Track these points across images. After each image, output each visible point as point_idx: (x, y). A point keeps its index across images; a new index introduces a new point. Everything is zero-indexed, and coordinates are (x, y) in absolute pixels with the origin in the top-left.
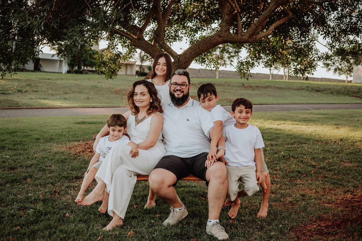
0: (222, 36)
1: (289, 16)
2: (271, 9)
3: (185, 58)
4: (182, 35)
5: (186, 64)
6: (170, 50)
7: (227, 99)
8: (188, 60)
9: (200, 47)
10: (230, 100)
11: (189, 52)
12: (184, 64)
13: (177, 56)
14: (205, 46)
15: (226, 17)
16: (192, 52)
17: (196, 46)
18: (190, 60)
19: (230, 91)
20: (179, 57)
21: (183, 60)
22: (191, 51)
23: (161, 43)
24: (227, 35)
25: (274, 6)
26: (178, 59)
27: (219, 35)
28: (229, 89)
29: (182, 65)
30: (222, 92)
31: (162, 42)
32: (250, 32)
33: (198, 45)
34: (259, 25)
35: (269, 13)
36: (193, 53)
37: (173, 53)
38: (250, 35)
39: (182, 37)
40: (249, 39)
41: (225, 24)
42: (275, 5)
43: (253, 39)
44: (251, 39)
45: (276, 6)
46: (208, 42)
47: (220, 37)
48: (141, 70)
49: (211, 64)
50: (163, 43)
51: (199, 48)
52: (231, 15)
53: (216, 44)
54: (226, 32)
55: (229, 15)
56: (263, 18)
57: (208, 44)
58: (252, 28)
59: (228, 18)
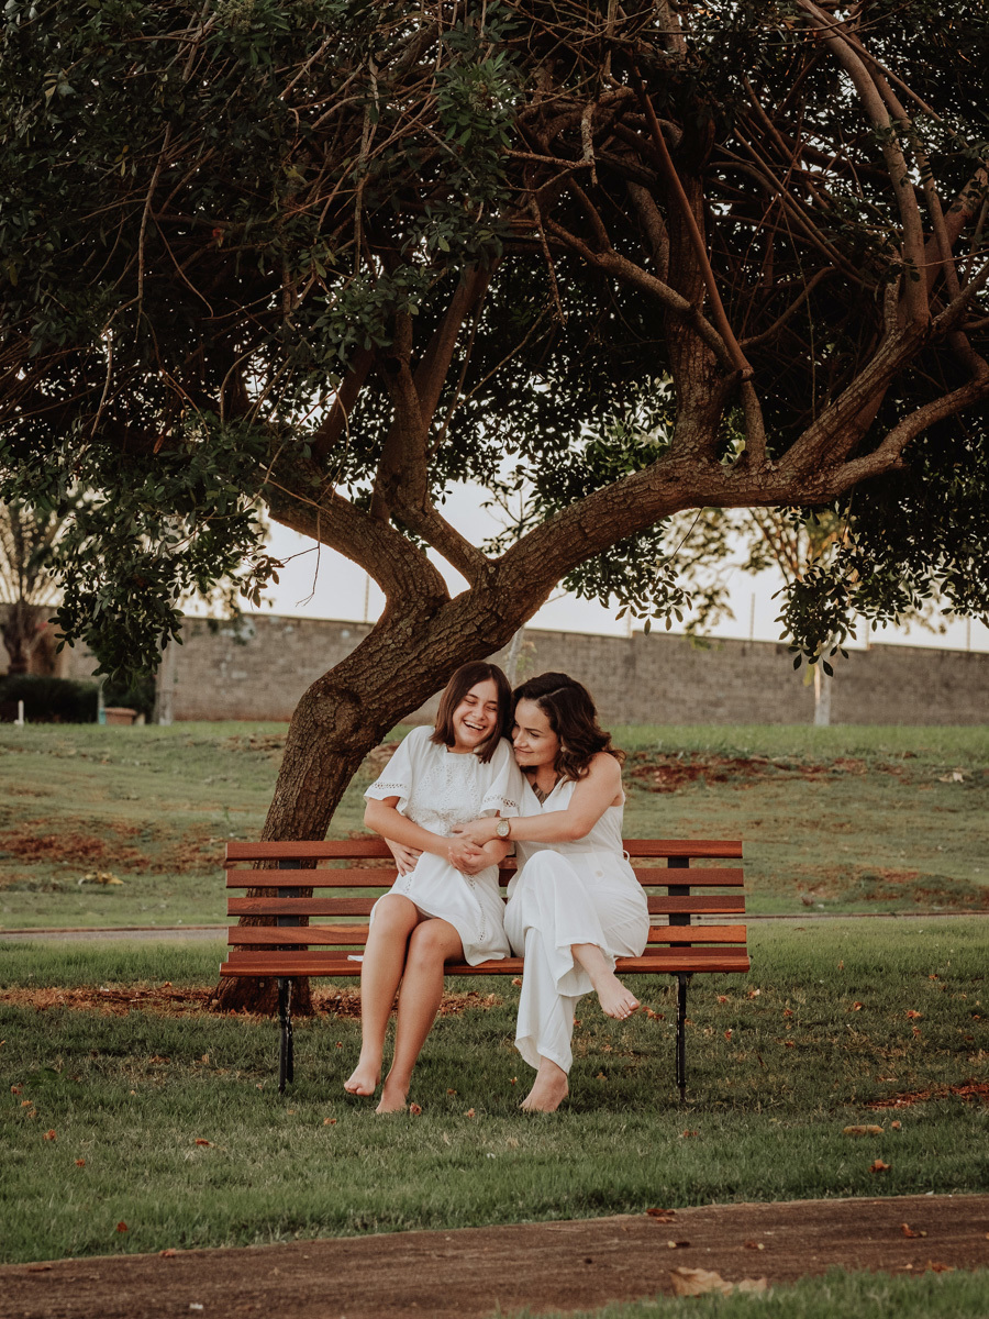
0: (678, 479)
1: (977, 384)
2: (884, 361)
3: (522, 575)
4: (494, 443)
5: (526, 602)
6: (454, 540)
7: (847, 869)
8: (535, 585)
9: (583, 524)
10: (871, 879)
11: (537, 549)
12: (518, 601)
13: (484, 568)
14: (608, 520)
15: (699, 391)
16: (549, 550)
17: (567, 522)
18: (544, 582)
19: (879, 816)
20: (491, 570)
21: (513, 583)
22: (548, 544)
23: (413, 509)
24: (702, 472)
25: (896, 351)
26: (491, 580)
27: (667, 473)
28: (874, 805)
29: (506, 606)
30: (815, 824)
31: (419, 504)
32: (801, 457)
33: (577, 518)
34: (838, 429)
35: (876, 379)
36: (556, 552)
37: (466, 551)
38: (800, 470)
39: (494, 454)
40: (795, 489)
41: (691, 423)
42: (899, 343)
43: (815, 487)
44: (806, 488)
45: (903, 348)
46: (619, 504)
47: (670, 480)
48: (17, 660)
49: (646, 599)
50: (423, 510)
51: (581, 529)
52: (717, 383)
53: (655, 512)
54: (699, 460)
55: (709, 383)
56: (855, 399)
57: (620, 511)
58: (808, 441)
59: (707, 397)
